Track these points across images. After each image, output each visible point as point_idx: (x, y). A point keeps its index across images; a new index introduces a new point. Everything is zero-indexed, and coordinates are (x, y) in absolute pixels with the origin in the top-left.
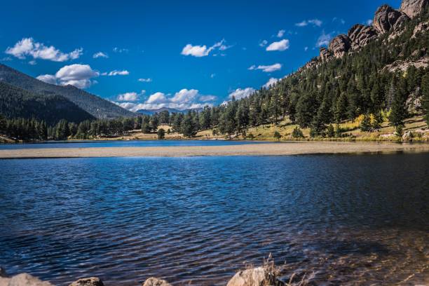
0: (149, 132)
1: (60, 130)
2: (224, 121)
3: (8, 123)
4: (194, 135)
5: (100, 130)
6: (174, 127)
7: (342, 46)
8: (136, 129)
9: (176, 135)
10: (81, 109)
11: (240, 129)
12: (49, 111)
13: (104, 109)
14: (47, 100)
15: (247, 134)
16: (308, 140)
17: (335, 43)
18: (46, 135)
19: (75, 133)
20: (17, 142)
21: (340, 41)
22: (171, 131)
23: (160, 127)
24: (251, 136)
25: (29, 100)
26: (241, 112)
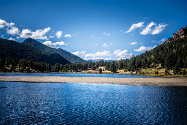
0: (95, 70)
1: (56, 67)
2: (130, 66)
3: (35, 63)
4: (115, 72)
5: (73, 68)
6: (106, 68)
7: (183, 33)
8: (89, 68)
9: (107, 71)
10: (64, 59)
11: (137, 70)
12: (51, 59)
13: (74, 59)
14: (51, 54)
15: (141, 72)
16: (173, 76)
17: (180, 32)
18: (50, 70)
19: (62, 69)
20: (38, 72)
21: (182, 30)
22: (105, 69)
23: (100, 68)
24: (143, 73)
25: (43, 54)
26: (138, 62)
